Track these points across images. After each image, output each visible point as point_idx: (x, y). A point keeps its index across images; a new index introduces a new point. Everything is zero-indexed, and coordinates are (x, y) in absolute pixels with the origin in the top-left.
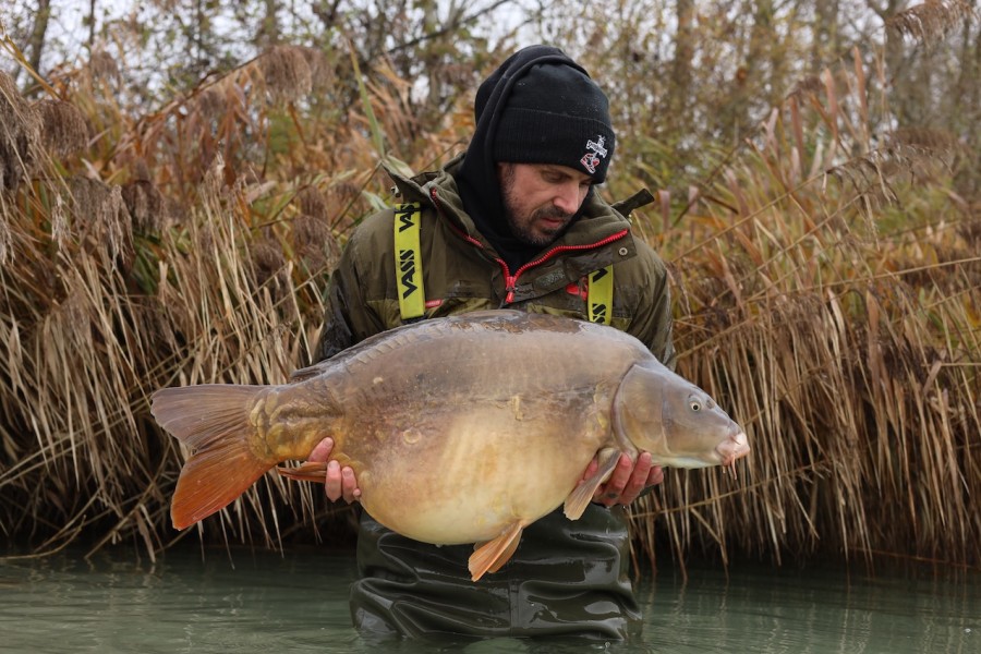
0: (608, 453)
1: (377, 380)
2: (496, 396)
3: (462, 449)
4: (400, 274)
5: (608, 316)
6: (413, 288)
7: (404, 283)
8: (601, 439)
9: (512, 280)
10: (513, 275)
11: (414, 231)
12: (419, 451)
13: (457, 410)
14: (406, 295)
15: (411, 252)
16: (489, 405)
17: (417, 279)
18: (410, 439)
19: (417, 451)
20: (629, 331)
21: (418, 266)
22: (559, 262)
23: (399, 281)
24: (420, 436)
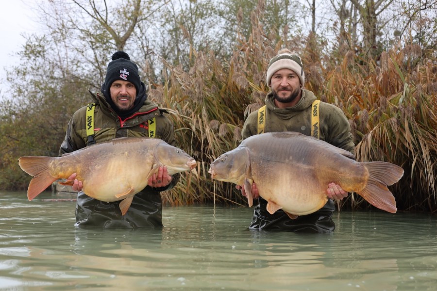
0: (155, 165)
1: (88, 153)
2: (121, 152)
3: (112, 167)
4: (87, 123)
5: (154, 135)
6: (91, 127)
7: (88, 125)
8: (152, 161)
9: (122, 122)
10: (123, 121)
11: (92, 111)
12: (100, 170)
13: (110, 157)
14: (88, 129)
15: (91, 117)
16: (119, 155)
17: (92, 124)
18: (97, 168)
19: (99, 170)
20: (161, 139)
21: (93, 120)
22: (137, 117)
23: (87, 125)
24: (100, 166)
